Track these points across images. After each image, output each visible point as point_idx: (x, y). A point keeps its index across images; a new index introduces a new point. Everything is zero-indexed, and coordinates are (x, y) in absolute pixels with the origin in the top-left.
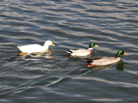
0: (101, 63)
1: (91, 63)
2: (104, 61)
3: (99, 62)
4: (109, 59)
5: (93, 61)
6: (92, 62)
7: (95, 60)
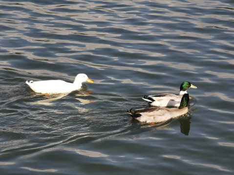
0: (154, 118)
1: (138, 118)
2: (159, 114)
3: (151, 116)
4: (168, 111)
5: (141, 113)
6: (140, 115)
7: (145, 113)
